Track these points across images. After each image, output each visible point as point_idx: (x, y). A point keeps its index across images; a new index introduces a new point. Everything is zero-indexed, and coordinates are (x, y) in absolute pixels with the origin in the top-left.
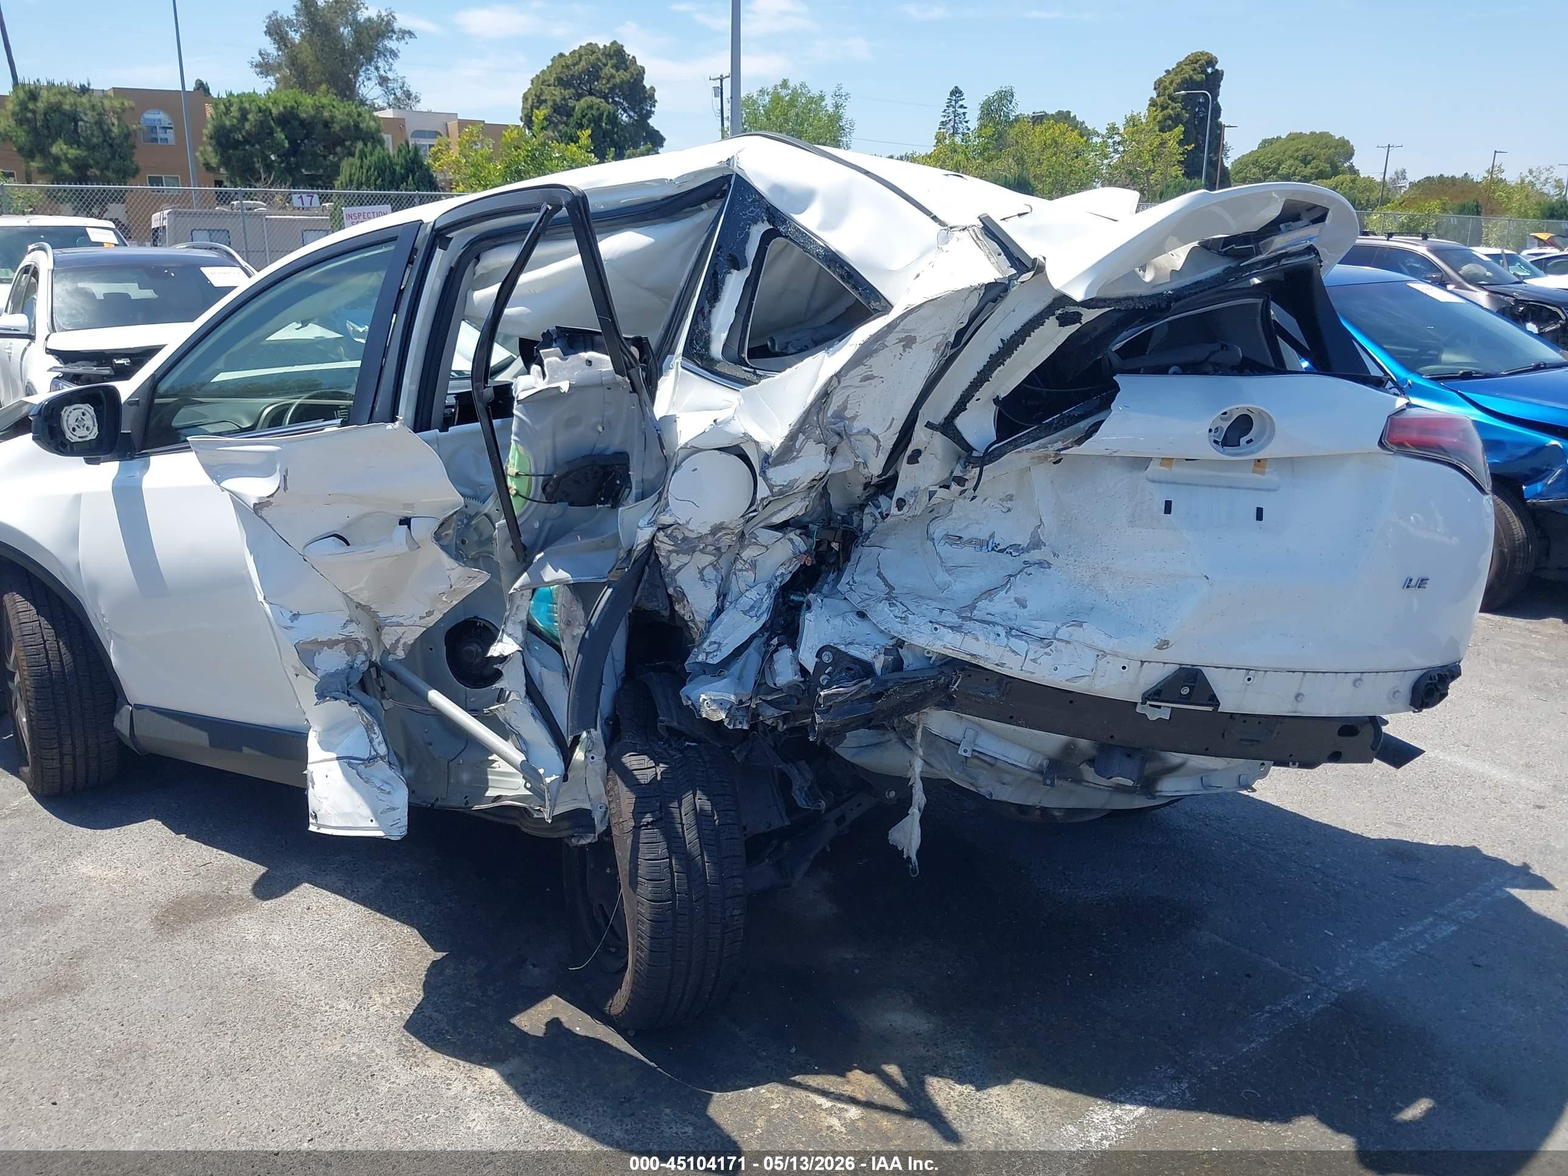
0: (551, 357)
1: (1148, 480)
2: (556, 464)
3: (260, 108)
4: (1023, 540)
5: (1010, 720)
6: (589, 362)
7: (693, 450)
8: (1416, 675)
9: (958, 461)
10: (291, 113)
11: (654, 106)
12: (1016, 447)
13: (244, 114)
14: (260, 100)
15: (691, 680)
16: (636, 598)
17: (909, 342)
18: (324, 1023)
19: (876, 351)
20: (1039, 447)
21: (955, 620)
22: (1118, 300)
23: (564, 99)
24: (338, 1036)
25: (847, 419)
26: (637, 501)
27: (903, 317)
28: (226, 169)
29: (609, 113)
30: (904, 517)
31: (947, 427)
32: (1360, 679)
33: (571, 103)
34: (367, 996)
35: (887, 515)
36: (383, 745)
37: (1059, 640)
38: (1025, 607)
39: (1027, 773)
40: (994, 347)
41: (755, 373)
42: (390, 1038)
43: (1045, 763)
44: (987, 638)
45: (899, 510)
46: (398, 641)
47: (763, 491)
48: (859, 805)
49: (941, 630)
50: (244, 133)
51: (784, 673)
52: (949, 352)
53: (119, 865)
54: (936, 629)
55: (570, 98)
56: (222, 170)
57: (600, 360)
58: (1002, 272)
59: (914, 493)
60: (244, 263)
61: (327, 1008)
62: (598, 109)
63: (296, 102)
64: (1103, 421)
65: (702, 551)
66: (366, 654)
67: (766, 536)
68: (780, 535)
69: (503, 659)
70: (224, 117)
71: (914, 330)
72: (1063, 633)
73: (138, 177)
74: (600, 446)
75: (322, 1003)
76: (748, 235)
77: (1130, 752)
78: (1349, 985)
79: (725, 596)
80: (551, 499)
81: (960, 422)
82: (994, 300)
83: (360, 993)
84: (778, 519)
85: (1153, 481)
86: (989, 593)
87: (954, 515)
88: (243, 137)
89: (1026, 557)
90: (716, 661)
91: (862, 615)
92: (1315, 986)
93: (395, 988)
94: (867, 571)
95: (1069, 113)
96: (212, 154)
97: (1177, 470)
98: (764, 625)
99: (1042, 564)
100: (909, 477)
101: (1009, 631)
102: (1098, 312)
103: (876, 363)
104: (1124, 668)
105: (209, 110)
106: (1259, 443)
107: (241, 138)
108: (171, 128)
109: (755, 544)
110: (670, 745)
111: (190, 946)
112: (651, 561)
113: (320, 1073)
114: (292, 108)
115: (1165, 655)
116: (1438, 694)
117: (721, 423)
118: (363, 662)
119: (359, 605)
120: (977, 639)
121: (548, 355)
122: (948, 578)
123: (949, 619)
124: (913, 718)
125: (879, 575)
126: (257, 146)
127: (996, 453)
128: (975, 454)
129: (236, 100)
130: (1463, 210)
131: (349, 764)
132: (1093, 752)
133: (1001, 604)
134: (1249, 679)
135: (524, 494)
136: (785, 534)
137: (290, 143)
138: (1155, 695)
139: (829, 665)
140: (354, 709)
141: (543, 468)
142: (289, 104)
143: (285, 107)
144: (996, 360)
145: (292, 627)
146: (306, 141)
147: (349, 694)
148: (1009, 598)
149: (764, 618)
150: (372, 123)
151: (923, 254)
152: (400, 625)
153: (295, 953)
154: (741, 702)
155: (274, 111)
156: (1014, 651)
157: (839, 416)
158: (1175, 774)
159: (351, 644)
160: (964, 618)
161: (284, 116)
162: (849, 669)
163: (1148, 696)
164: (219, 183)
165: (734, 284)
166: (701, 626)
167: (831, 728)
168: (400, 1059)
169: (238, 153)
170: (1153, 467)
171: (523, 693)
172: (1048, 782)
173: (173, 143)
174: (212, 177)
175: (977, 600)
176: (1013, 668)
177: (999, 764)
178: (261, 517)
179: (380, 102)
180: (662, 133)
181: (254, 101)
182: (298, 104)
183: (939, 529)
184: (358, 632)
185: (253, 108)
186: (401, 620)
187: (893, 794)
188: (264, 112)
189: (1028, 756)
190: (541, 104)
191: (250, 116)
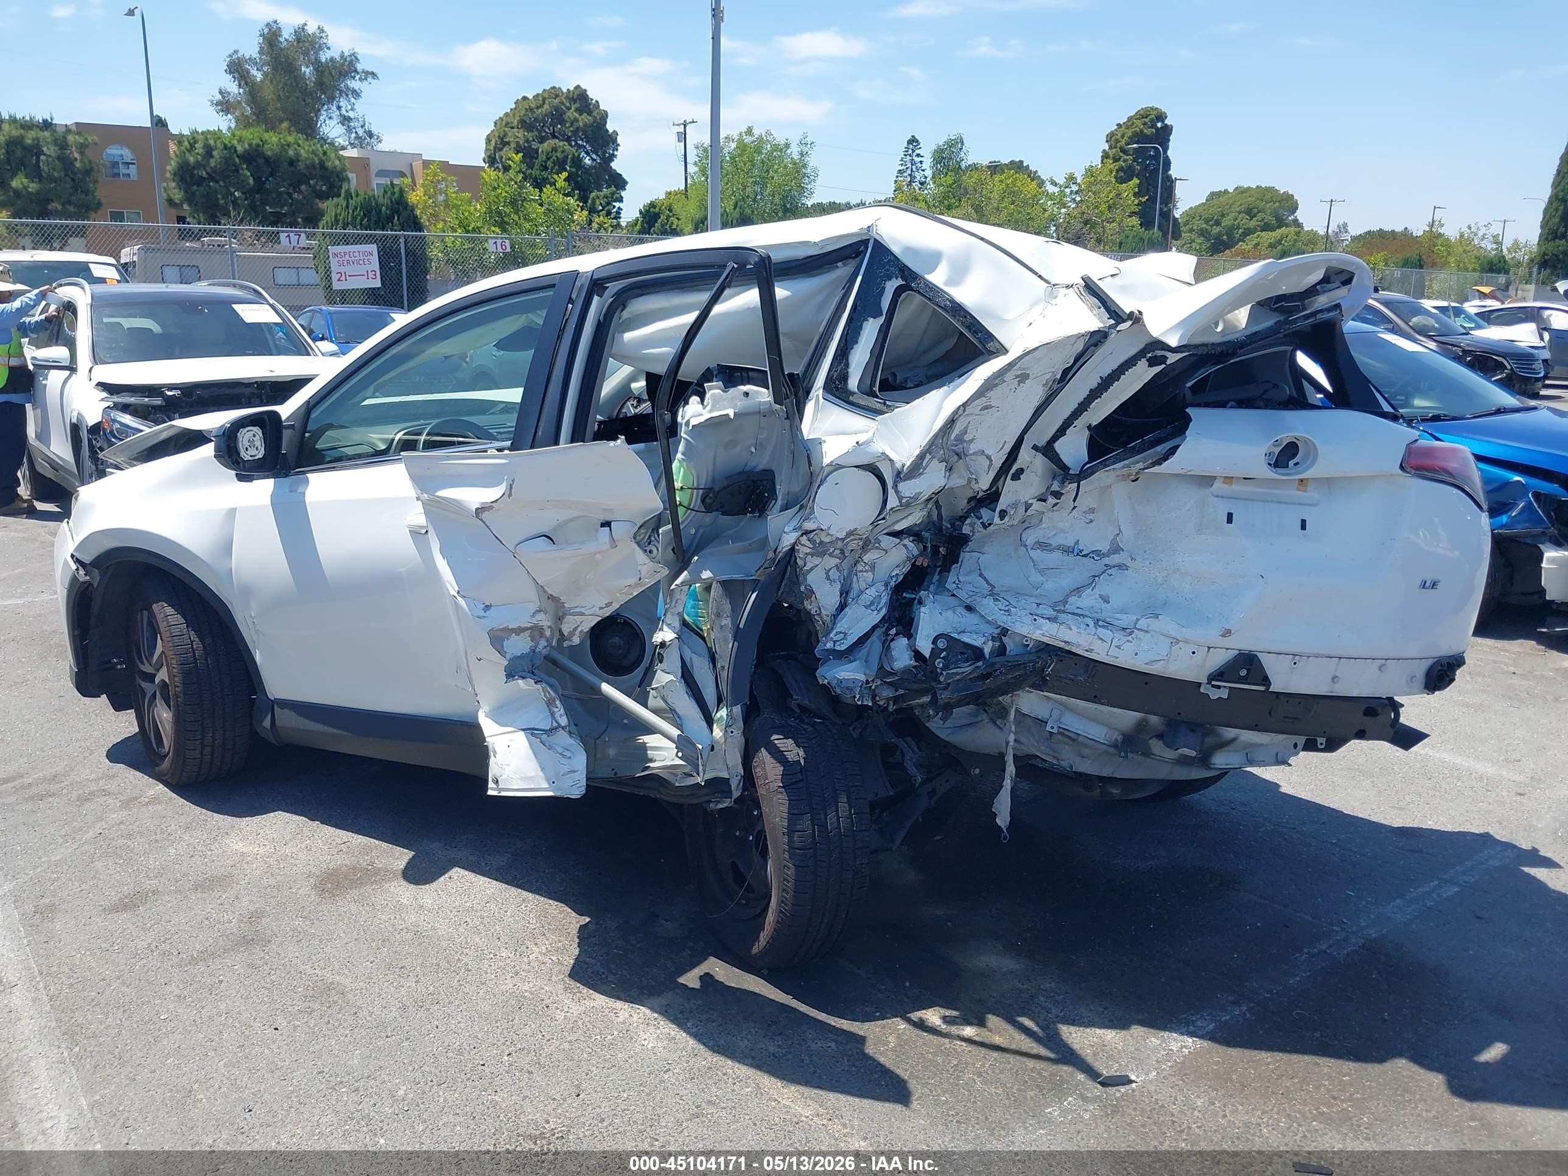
0: (714, 390)
1: (1213, 495)
2: (714, 480)
3: (225, 145)
4: (1104, 547)
5: (1095, 699)
6: (746, 394)
7: (836, 467)
8: (1430, 662)
9: (1054, 478)
10: (256, 151)
11: (617, 150)
12: (1106, 466)
13: (209, 151)
14: (225, 137)
15: (822, 665)
16: (780, 592)
17: (1023, 378)
18: (493, 968)
19: (996, 385)
20: (1123, 467)
21: (1051, 613)
22: (1196, 346)
23: (527, 141)
24: (508, 977)
25: (966, 441)
26: (781, 511)
27: (1021, 358)
28: (190, 205)
29: (574, 155)
30: (1004, 526)
31: (1048, 450)
32: (1385, 665)
33: (535, 145)
34: (524, 947)
35: (990, 524)
36: (565, 717)
37: (1138, 630)
38: (1108, 602)
39: (1105, 747)
40: (1094, 382)
41: (885, 404)
42: (554, 978)
43: (1120, 738)
44: (1079, 628)
45: (1001, 520)
46: (575, 629)
47: (893, 502)
48: (947, 781)
49: (1040, 620)
50: (209, 170)
51: (901, 657)
52: (1056, 387)
53: (266, 843)
54: (1035, 620)
55: (534, 140)
56: (185, 206)
57: (757, 392)
58: (1104, 324)
59: (1015, 505)
60: (271, 301)
61: (492, 956)
62: (563, 152)
63: (261, 140)
64: (1178, 446)
65: (831, 555)
66: (547, 640)
67: (887, 541)
68: (898, 541)
69: (663, 645)
70: (187, 154)
71: (1028, 368)
72: (1143, 623)
73: (100, 212)
74: (751, 464)
75: (486, 952)
76: (884, 288)
77: (1194, 727)
78: (1373, 933)
79: (847, 593)
80: (709, 509)
81: (1058, 446)
82: (1096, 345)
83: (519, 946)
84: (899, 527)
85: (1217, 496)
86: (1078, 590)
87: (1044, 526)
88: (207, 173)
89: (1106, 561)
90: (843, 647)
91: (969, 608)
92: (1344, 934)
93: (548, 940)
94: (969, 573)
95: (1021, 162)
96: (176, 191)
97: (1236, 487)
98: (884, 617)
99: (1121, 567)
100: (1011, 492)
101: (1097, 622)
102: (1180, 355)
103: (994, 395)
104: (1194, 653)
105: (173, 147)
106: (1305, 466)
107: (204, 174)
108: (134, 164)
109: (877, 548)
110: (803, 722)
111: (353, 907)
112: (792, 562)
113: (502, 1005)
114: (258, 145)
115: (1229, 642)
116: (1448, 679)
117: (862, 444)
118: (545, 647)
119: (551, 597)
120: (1070, 629)
121: (711, 388)
122: (1040, 578)
123: (1046, 612)
124: (1005, 699)
125: (981, 575)
126: (221, 183)
127: (1089, 471)
128: (1071, 472)
129: (201, 137)
130: (1406, 264)
131: (533, 734)
132: (1162, 728)
133: (1088, 600)
134: (1295, 663)
135: (686, 505)
136: (901, 540)
137: (254, 180)
138: (1219, 676)
139: (944, 650)
140: (539, 686)
141: (704, 482)
142: (254, 142)
143: (250, 145)
144: (1095, 394)
145: (484, 617)
146: (270, 179)
147: (533, 673)
148: (1094, 595)
149: (884, 611)
150: (337, 162)
151: (1033, 306)
152: (583, 614)
153: (449, 913)
154: (867, 682)
155: (239, 148)
156: (1101, 639)
157: (960, 439)
158: (1226, 749)
159: (536, 631)
160: (1059, 611)
161: (249, 154)
162: (962, 653)
163: (1212, 678)
164: (181, 220)
165: (870, 329)
166: (828, 619)
167: (948, 703)
168: (568, 995)
169: (202, 188)
170: (1218, 485)
171: (680, 675)
172: (1123, 754)
173: (135, 179)
174: (174, 212)
175: (1068, 596)
176: (1101, 652)
177: (1080, 739)
178: (481, 520)
179: (341, 141)
180: (624, 176)
181: (219, 138)
182: (264, 142)
183: (1030, 538)
184: (544, 621)
185: (219, 145)
186: (583, 610)
187: (977, 771)
188: (229, 149)
189: (1105, 732)
190: (504, 146)
191: (215, 153)
